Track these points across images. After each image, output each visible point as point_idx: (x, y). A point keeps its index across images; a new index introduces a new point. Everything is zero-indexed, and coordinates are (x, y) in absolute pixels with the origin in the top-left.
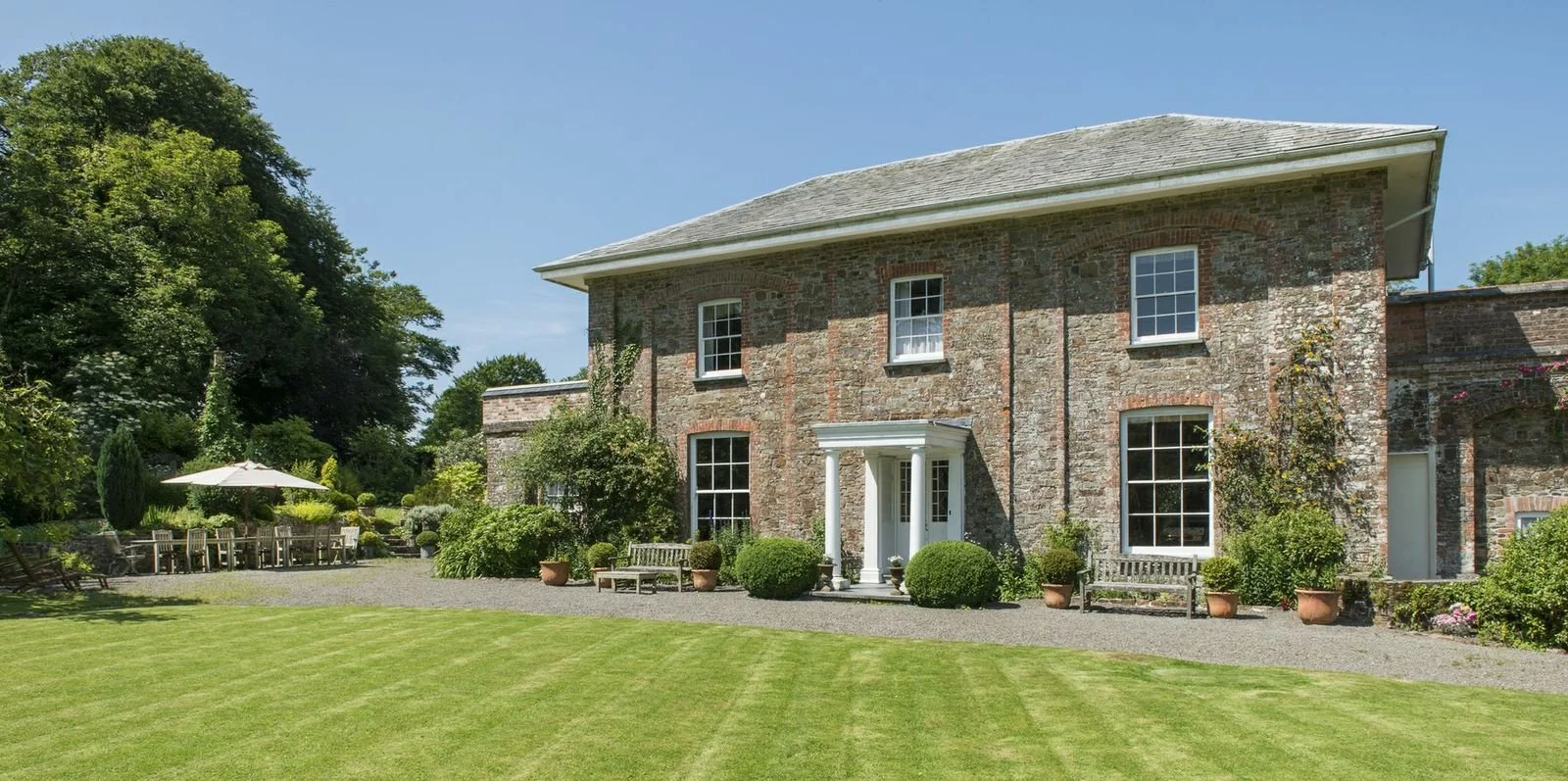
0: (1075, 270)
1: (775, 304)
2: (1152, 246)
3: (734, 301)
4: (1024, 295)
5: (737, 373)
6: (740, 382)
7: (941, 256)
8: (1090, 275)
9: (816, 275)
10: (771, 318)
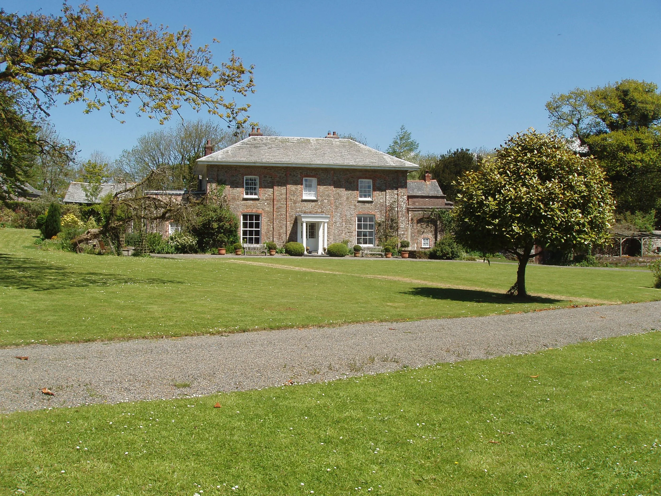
0: (347, 182)
1: (270, 179)
2: (364, 178)
3: (256, 177)
4: (337, 185)
5: (256, 197)
6: (257, 199)
7: (317, 174)
8: (350, 183)
9: (283, 174)
10: (268, 183)
